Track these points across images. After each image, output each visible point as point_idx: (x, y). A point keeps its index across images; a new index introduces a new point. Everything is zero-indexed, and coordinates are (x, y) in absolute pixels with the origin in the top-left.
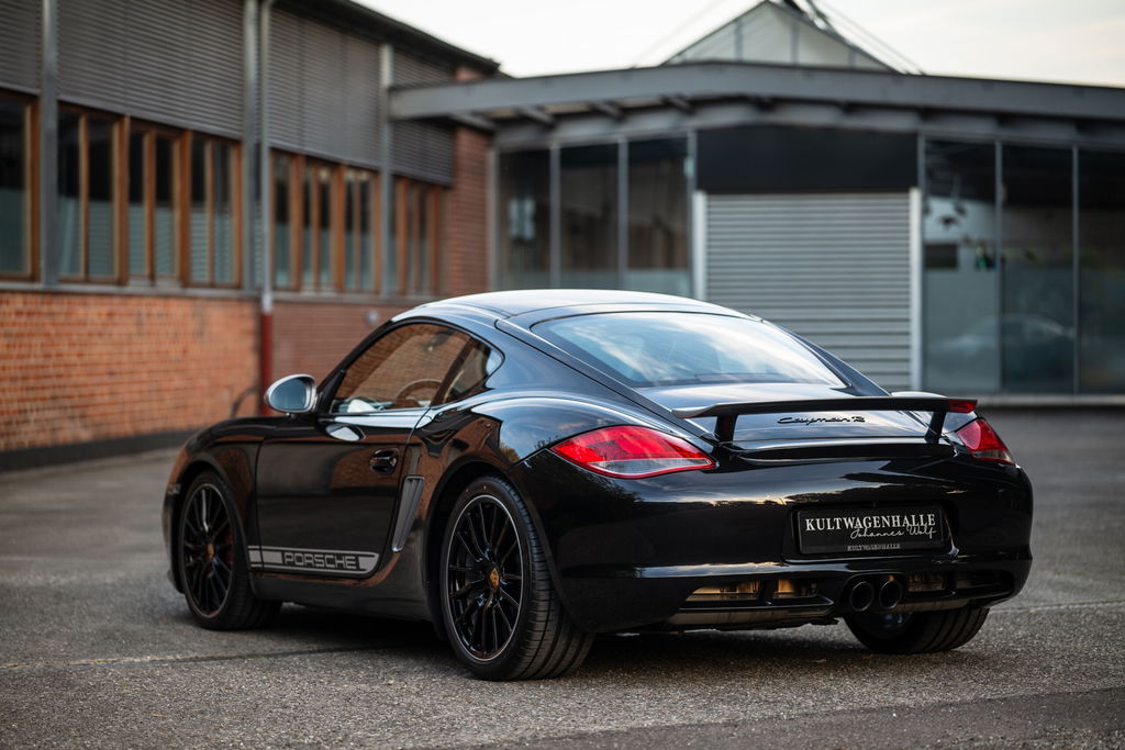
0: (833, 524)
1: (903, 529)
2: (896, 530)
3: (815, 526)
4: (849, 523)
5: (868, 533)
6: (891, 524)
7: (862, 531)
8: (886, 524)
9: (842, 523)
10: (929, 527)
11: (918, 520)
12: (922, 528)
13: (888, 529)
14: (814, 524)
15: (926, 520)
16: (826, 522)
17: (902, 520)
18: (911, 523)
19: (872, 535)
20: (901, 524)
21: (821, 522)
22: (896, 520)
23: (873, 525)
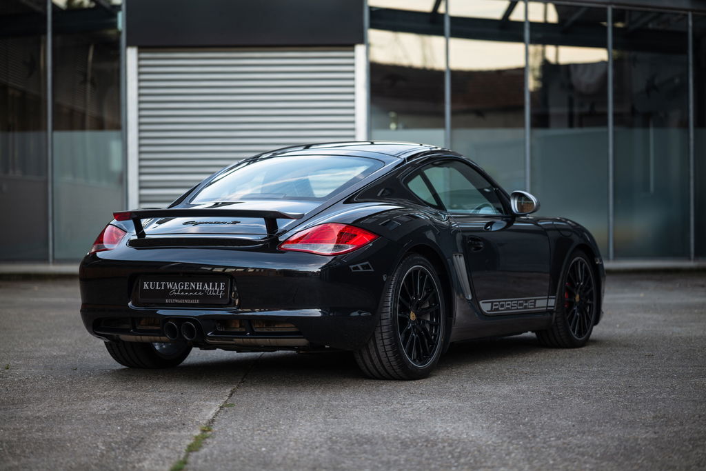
0: (160, 286)
1: (202, 291)
2: (198, 291)
3: (149, 287)
4: (169, 285)
5: (180, 292)
6: (196, 287)
7: (177, 291)
8: (192, 287)
9: (166, 286)
10: (220, 291)
11: (214, 286)
12: (215, 291)
13: (194, 291)
14: (149, 285)
15: (219, 286)
16: (156, 284)
17: (203, 286)
18: (209, 287)
19: (183, 293)
20: (202, 288)
21: (153, 284)
22: (199, 286)
23: (184, 287)
